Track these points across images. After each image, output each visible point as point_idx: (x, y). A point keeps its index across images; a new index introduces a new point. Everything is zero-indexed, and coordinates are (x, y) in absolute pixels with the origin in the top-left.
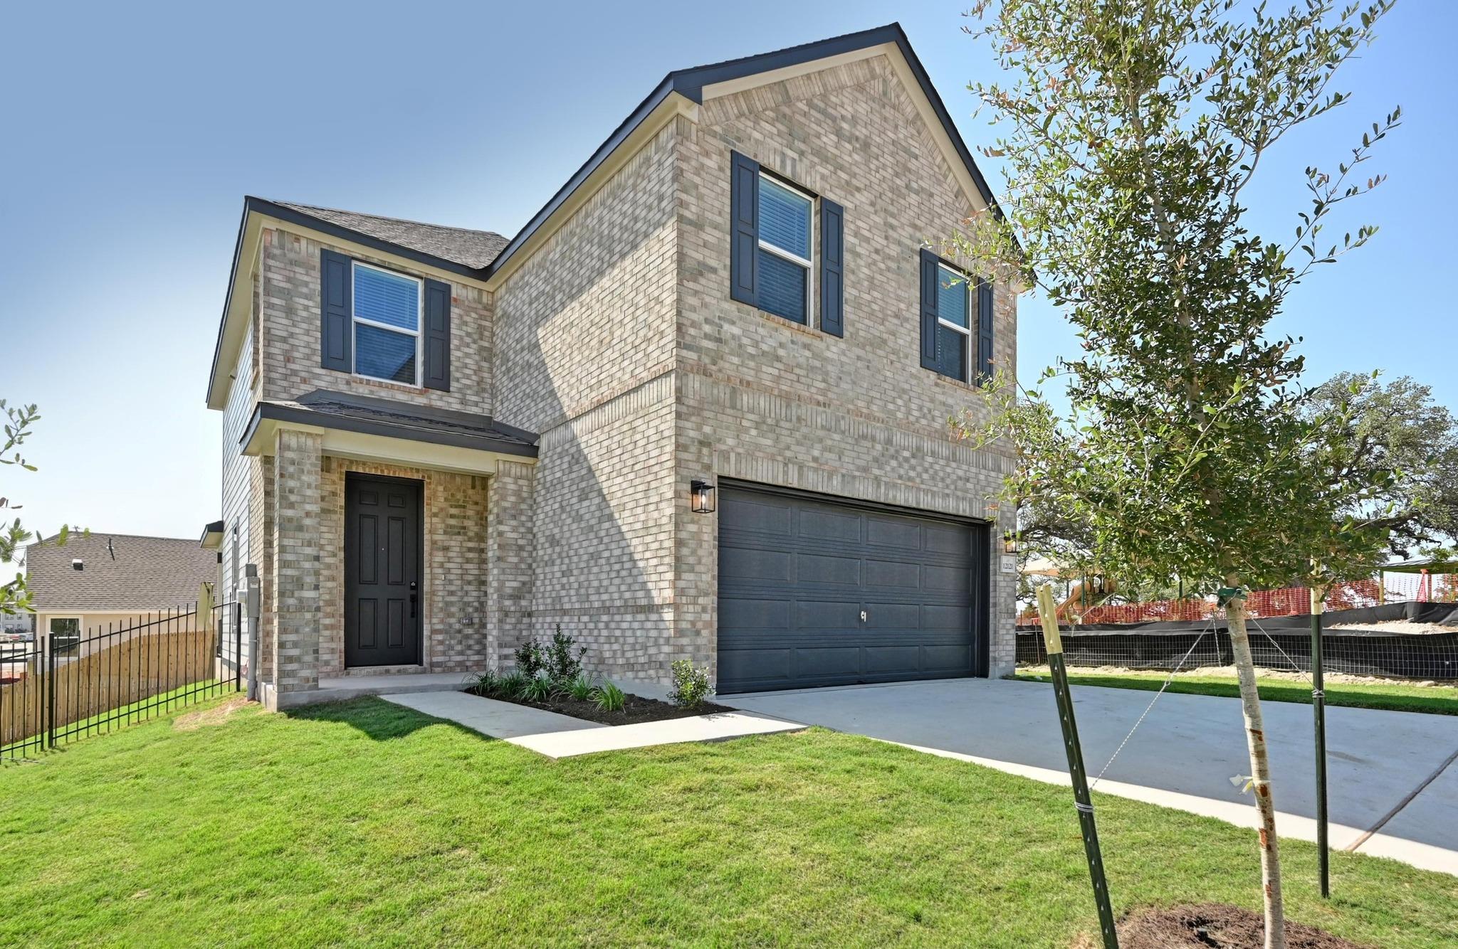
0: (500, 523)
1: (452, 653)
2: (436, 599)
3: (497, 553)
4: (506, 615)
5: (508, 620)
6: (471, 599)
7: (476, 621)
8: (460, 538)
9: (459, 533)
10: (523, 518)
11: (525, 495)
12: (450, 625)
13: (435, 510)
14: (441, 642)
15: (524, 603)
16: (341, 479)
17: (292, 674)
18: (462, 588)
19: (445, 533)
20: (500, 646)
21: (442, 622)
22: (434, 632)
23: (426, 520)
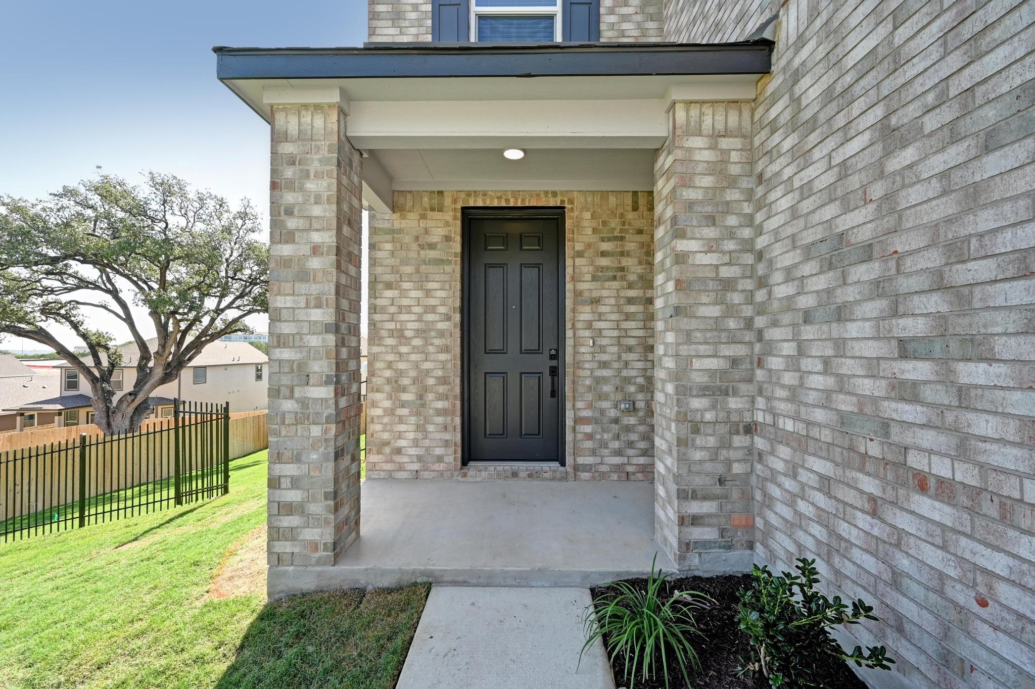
0: (680, 234)
1: (606, 452)
2: (581, 373)
3: (674, 300)
4: (696, 430)
5: (699, 441)
6: (633, 373)
7: (641, 405)
8: (615, 284)
9: (614, 278)
10: (732, 221)
11: (735, 170)
12: (602, 412)
13: (579, 247)
14: (589, 437)
15: (734, 403)
16: (455, 218)
17: (291, 534)
18: (619, 357)
19: (595, 278)
20: (684, 495)
21: (590, 406)
22: (578, 421)
23: (569, 262)
